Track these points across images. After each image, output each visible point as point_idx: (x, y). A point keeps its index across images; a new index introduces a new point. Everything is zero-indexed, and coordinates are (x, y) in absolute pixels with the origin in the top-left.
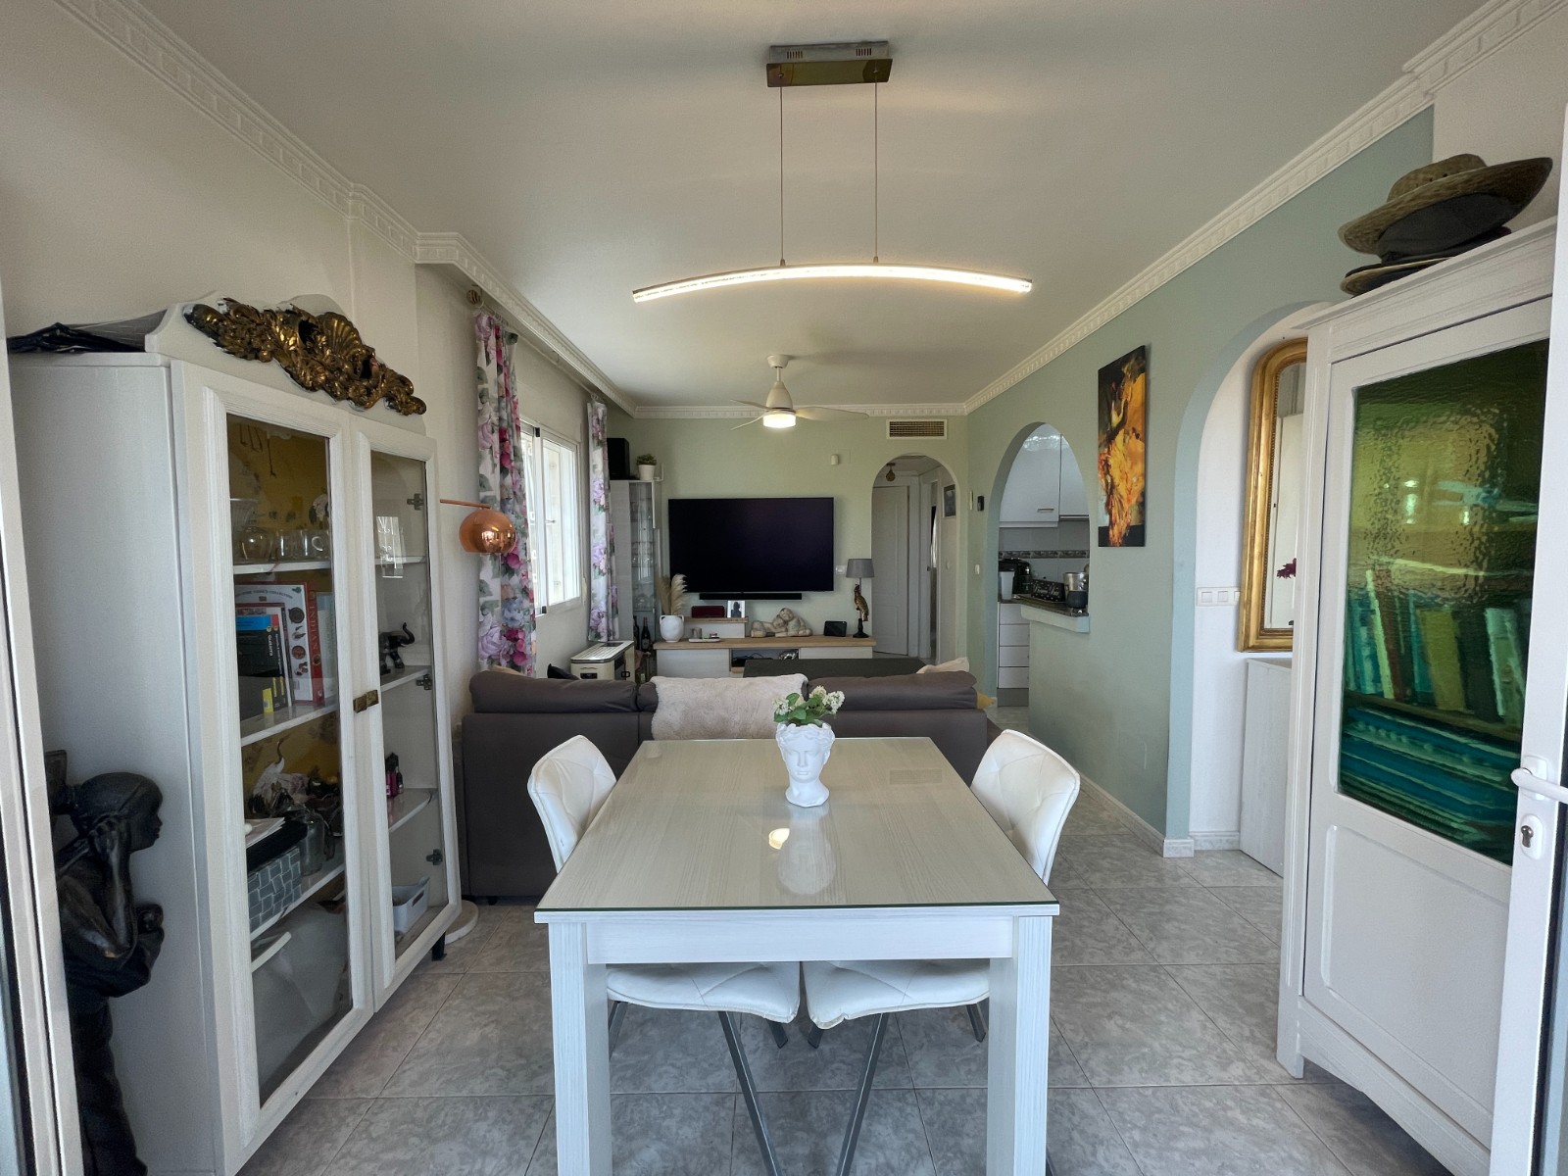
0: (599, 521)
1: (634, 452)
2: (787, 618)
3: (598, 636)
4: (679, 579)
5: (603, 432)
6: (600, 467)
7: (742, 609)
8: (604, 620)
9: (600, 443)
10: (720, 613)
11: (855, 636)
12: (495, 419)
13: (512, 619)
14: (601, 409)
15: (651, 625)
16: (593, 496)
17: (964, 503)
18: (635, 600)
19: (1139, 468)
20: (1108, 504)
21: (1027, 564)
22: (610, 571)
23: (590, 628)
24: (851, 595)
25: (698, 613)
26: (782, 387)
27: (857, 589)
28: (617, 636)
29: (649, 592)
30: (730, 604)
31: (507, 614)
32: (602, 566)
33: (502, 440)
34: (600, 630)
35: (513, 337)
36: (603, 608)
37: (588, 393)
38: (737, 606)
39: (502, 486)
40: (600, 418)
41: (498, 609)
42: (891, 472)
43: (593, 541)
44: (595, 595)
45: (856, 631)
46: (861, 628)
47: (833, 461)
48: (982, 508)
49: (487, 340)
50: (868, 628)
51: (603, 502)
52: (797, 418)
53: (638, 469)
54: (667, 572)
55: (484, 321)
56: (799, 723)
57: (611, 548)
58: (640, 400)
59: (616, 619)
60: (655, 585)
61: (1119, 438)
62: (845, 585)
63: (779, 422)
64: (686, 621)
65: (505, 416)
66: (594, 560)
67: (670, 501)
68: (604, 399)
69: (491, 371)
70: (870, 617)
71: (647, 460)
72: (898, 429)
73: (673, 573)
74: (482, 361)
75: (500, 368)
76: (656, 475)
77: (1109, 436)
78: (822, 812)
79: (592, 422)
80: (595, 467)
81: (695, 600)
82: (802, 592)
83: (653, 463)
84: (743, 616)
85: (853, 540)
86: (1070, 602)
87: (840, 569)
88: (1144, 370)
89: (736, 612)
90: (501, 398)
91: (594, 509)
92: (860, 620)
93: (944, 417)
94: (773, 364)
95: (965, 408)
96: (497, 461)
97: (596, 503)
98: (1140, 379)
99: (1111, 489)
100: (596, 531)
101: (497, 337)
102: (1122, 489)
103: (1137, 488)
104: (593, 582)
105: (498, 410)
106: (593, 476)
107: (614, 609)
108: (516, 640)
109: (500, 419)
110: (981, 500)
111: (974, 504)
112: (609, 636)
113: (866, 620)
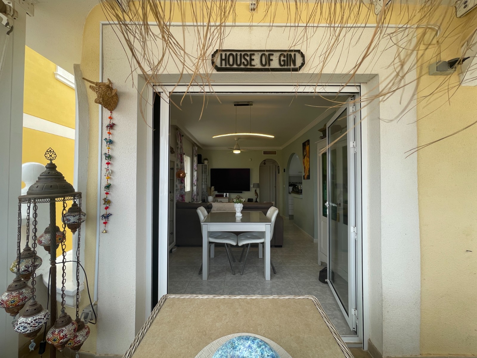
0: (195, 173)
1: (203, 158)
2: (238, 197)
3: (194, 200)
4: (213, 187)
5: (197, 153)
6: (196, 161)
7: (228, 195)
8: (195, 196)
9: (196, 156)
10: (222, 196)
11: (255, 202)
12: (180, 152)
13: (182, 193)
14: (196, 148)
15: (205, 199)
16: (194, 168)
17: (281, 171)
18: (202, 193)
19: (308, 164)
20: (304, 171)
21: (296, 185)
22: (197, 185)
23: (192, 198)
24: (254, 192)
25: (217, 196)
26: (238, 144)
27: (256, 191)
28: (198, 200)
29: (205, 191)
30: (225, 194)
31: (181, 192)
32: (196, 184)
33: (181, 156)
34: (194, 199)
35: (183, 136)
36: (195, 194)
37: (194, 144)
38: (226, 194)
39: (181, 165)
40: (196, 150)
41: (179, 190)
42: (265, 162)
43: (194, 178)
44: (194, 190)
45: (255, 201)
46: (256, 200)
47: (250, 160)
48: (285, 171)
49: (179, 137)
50: (258, 200)
51: (196, 169)
52: (241, 151)
53: (204, 162)
54: (210, 186)
55: (178, 133)
56: (237, 203)
57: (197, 180)
58: (204, 145)
59: (198, 196)
60: (207, 189)
61: (306, 157)
62: (253, 190)
63: (237, 152)
64: (214, 198)
65: (181, 151)
66: (194, 182)
67: (211, 169)
68: (197, 146)
69: (179, 143)
70: (259, 197)
71: (206, 159)
72: (265, 153)
73: (211, 186)
74: (178, 141)
75: (181, 142)
76: (208, 163)
77: (304, 157)
78: (241, 218)
79: (194, 151)
80: (195, 161)
81: (216, 193)
82: (243, 191)
83: (208, 160)
84: (228, 197)
85: (255, 179)
86: (299, 192)
87: (252, 186)
88: (309, 144)
89: (226, 196)
90: (181, 148)
91: (194, 170)
92: (256, 198)
93: (276, 150)
94: (236, 140)
95: (281, 148)
96: (180, 160)
97: (194, 169)
98: (308, 146)
99: (305, 168)
100: (194, 176)
101: (180, 136)
102: (306, 168)
103: (308, 168)
104: (193, 187)
105: (180, 150)
106: (194, 163)
107: (198, 194)
108: (183, 197)
109: (181, 152)
110: (285, 169)
111: (283, 171)
112: (196, 200)
113: (258, 198)
